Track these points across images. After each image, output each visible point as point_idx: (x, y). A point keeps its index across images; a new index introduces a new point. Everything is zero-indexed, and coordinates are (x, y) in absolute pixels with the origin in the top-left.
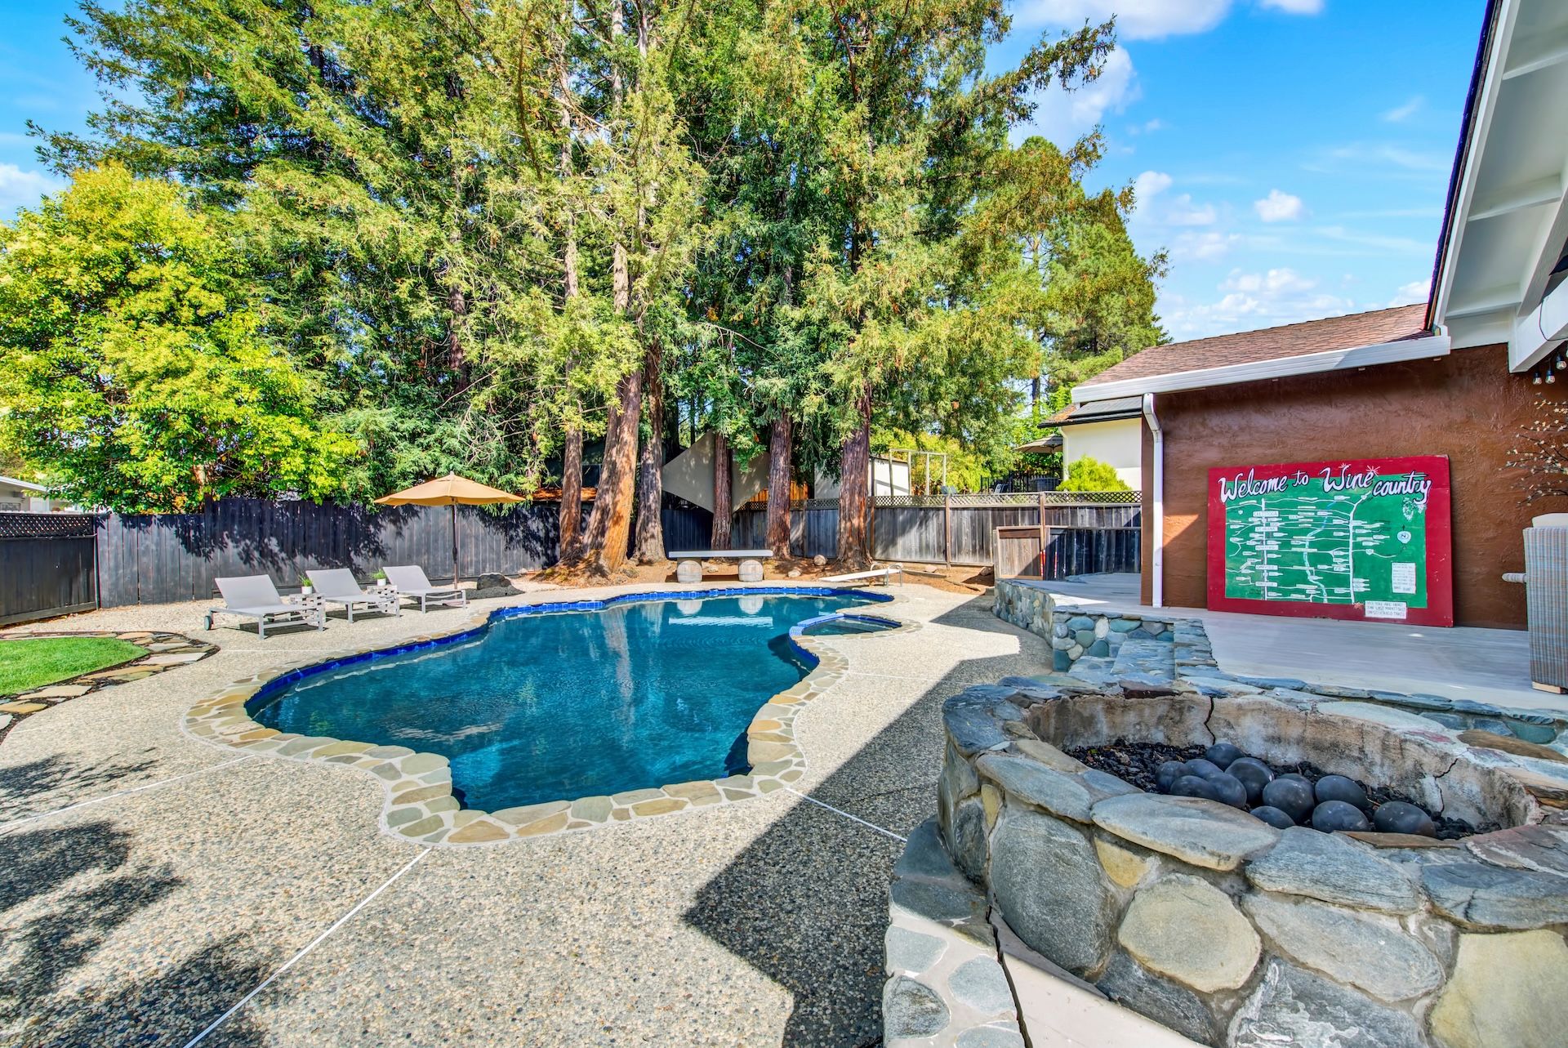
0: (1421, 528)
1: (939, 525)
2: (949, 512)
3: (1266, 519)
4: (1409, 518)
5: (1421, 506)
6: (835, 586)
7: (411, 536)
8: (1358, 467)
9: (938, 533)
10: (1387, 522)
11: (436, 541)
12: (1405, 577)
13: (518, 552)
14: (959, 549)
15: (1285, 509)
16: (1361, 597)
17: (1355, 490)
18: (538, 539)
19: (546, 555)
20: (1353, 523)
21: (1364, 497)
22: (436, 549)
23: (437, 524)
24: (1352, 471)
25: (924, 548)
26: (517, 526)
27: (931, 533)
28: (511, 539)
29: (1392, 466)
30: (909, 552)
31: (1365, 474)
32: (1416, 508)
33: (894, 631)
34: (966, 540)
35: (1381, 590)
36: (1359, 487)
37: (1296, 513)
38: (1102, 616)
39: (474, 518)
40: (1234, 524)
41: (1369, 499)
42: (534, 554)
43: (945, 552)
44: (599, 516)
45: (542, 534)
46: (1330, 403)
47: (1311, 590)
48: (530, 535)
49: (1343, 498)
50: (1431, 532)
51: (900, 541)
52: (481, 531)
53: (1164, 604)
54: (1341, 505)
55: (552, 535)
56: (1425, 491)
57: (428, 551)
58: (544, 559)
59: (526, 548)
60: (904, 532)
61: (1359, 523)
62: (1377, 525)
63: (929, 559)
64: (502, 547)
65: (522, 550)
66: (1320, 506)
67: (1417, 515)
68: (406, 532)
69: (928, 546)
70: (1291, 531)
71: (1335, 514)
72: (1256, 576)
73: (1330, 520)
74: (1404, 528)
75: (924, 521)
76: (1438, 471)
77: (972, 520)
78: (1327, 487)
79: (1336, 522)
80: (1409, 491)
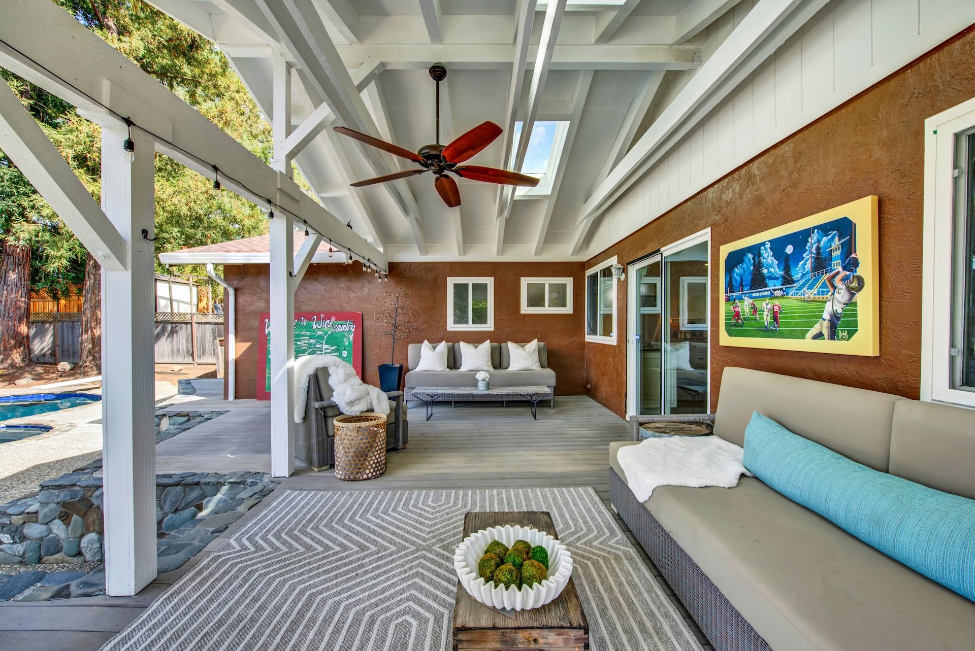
0: (351, 349)
4: (347, 343)
5: (351, 337)
6: (58, 392)
8: (328, 317)
10: (338, 346)
14: (203, 352)
17: (326, 329)
20: (325, 346)
21: (329, 333)
24: (325, 319)
25: (176, 353)
27: (181, 341)
29: (342, 316)
31: (330, 320)
32: (349, 339)
33: (45, 435)
34: (209, 346)
36: (328, 327)
37: (300, 341)
38: (164, 415)
41: (331, 334)
43: (192, 354)
46: (316, 280)
49: (321, 333)
50: (354, 350)
53: (236, 398)
54: (320, 337)
56: (353, 330)
60: (158, 340)
61: (327, 346)
62: (334, 348)
63: (180, 360)
66: (311, 337)
67: (349, 342)
69: (178, 351)
70: (298, 351)
71: (318, 342)
73: (315, 345)
74: (344, 349)
76: (359, 321)
77: (213, 331)
78: (315, 327)
79: (318, 346)
80: (347, 330)
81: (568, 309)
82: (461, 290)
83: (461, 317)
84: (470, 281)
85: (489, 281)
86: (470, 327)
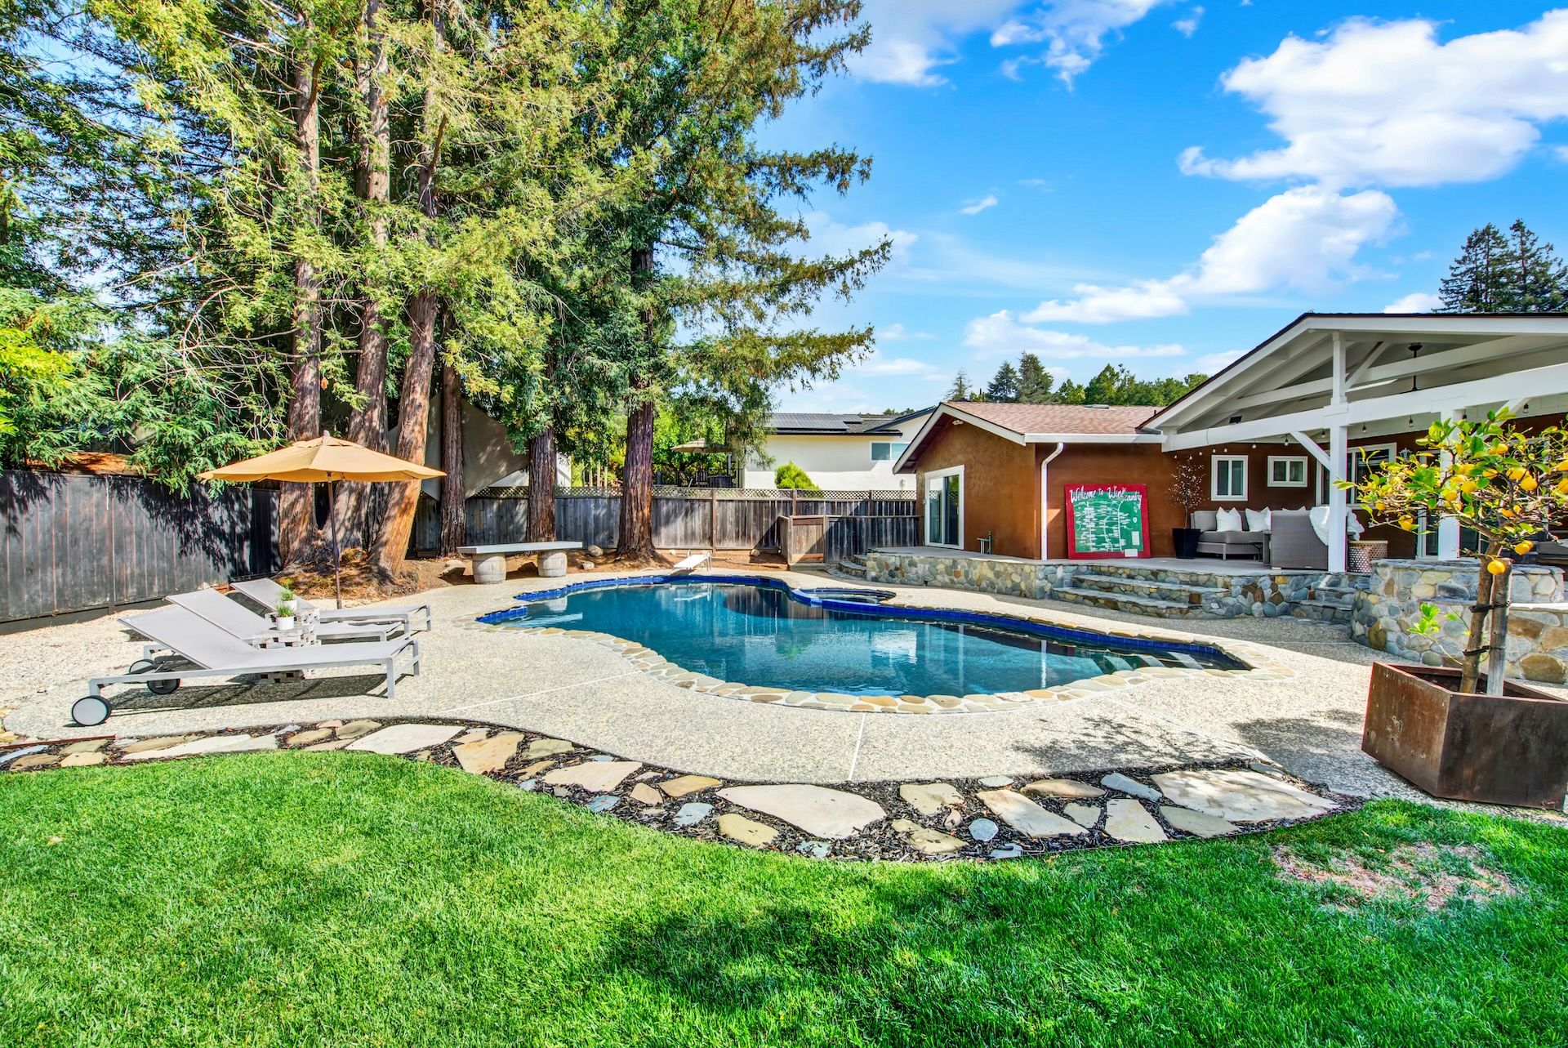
0: (1140, 516)
1: (705, 515)
2: (716, 504)
3: (1089, 511)
4: (1136, 511)
7: (34, 533)
8: (1119, 487)
9: (704, 522)
10: (1130, 513)
11: (75, 542)
12: (1136, 537)
13: (198, 557)
14: (724, 535)
15: (1096, 506)
16: (1124, 547)
17: (1119, 498)
18: (221, 535)
19: (232, 560)
20: (1119, 514)
21: (1122, 502)
22: (76, 557)
23: (76, 512)
24: (1118, 489)
25: (689, 536)
26: (194, 516)
27: (697, 522)
28: (188, 537)
29: (1130, 489)
30: (675, 540)
31: (1121, 490)
32: (1138, 507)
34: (730, 528)
35: (1129, 545)
36: (1119, 496)
37: (1100, 508)
39: (135, 501)
40: (1077, 514)
41: (1124, 502)
42: (218, 558)
43: (711, 539)
44: (353, 501)
45: (226, 528)
47: (1107, 546)
48: (212, 530)
49: (1115, 501)
50: (1143, 518)
51: (663, 531)
52: (147, 523)
54: (1115, 506)
55: (238, 529)
56: (1140, 499)
57: (62, 560)
58: (229, 566)
59: (209, 551)
60: (667, 522)
61: (1121, 513)
62: (1126, 514)
63: (695, 545)
64: (176, 551)
65: (203, 555)
66: (1108, 505)
67: (1138, 510)
68: (24, 527)
69: (693, 534)
70: (1099, 518)
71: (1113, 509)
72: (1087, 540)
73: (1111, 512)
74: (1135, 516)
75: (689, 512)
76: (1144, 492)
77: (737, 511)
78: (1110, 496)
79: (1113, 513)
80: (1135, 497)
81: (1303, 483)
82: (1223, 466)
83: (1222, 490)
84: (1230, 458)
85: (1244, 459)
86: (1229, 497)
